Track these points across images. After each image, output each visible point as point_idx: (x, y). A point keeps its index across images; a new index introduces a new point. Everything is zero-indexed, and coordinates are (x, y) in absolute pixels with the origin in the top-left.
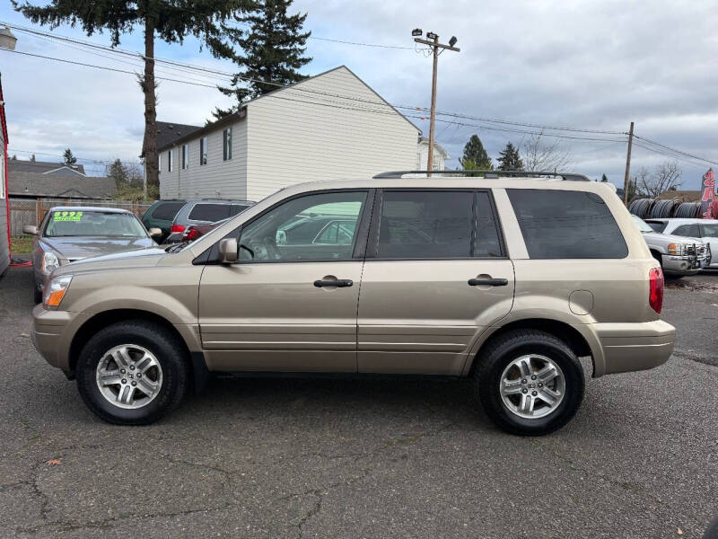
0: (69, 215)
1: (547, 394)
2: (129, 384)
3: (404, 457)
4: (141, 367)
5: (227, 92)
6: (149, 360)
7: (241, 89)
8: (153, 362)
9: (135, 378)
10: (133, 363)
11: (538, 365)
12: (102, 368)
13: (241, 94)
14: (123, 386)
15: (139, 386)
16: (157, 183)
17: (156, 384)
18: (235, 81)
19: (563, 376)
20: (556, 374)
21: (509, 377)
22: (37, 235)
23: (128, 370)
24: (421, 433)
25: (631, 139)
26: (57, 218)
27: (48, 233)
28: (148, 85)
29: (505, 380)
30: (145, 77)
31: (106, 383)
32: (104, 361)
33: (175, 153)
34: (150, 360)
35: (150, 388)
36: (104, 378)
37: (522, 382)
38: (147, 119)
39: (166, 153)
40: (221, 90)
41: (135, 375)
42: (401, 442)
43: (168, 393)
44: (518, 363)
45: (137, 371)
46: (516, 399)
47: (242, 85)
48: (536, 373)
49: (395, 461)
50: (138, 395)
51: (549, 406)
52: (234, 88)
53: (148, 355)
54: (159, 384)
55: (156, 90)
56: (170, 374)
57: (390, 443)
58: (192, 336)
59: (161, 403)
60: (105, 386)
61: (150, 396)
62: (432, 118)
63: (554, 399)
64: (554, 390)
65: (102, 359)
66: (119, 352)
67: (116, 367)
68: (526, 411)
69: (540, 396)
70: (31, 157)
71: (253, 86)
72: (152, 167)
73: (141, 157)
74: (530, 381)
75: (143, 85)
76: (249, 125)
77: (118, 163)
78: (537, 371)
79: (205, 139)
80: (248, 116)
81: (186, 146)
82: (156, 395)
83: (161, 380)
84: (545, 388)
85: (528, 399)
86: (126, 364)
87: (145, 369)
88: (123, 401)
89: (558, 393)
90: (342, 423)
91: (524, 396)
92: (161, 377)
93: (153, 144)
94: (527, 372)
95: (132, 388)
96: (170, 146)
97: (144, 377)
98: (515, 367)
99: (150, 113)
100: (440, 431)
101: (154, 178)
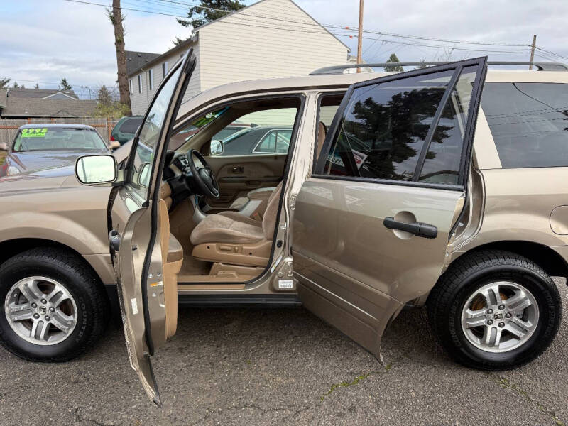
0: (35, 132)
1: (517, 325)
2: (42, 318)
3: (352, 409)
4: (53, 300)
5: (185, 24)
6: (60, 293)
7: (196, 21)
8: (66, 295)
9: (48, 312)
10: (44, 296)
11: (507, 292)
12: (11, 302)
13: (197, 24)
14: (36, 321)
15: (53, 321)
16: (129, 103)
17: (71, 318)
18: (190, 14)
19: (536, 306)
20: (529, 303)
21: (473, 307)
22: (7, 151)
23: (39, 304)
24: (369, 370)
25: (533, 50)
26: (24, 134)
27: (16, 148)
28: (116, 19)
29: (468, 311)
30: (114, 12)
31: (16, 319)
32: (13, 294)
33: (144, 76)
34: (62, 293)
35: (65, 323)
36: (13, 313)
37: (488, 312)
38: (117, 48)
39: (137, 77)
40: (180, 22)
41: (47, 309)
42: (347, 384)
43: (84, 328)
44: (484, 291)
45: (49, 304)
46: (480, 331)
47: (197, 17)
48: (504, 302)
49: (341, 415)
50: (52, 330)
51: (518, 338)
52: (190, 20)
53: (59, 287)
54: (74, 318)
55: (123, 22)
56: (84, 308)
57: (334, 387)
58: (104, 267)
59: (77, 340)
60: (16, 322)
61: (66, 331)
62: (360, 36)
63: (524, 330)
64: (526, 321)
65: (10, 293)
66: (26, 285)
67: (26, 301)
68: (492, 344)
69: (508, 327)
70: (36, 86)
71: (205, 18)
72: (124, 89)
73: (117, 82)
74: (497, 311)
75: (112, 18)
76: (200, 49)
77: (104, 88)
78: (505, 299)
79: (166, 63)
80: (200, 41)
81: (152, 70)
82: (71, 331)
83: (76, 315)
84: (515, 319)
85: (493, 331)
86: (36, 298)
87: (57, 303)
88: (37, 337)
89: (529, 324)
90: (280, 355)
91: (489, 328)
92: (76, 311)
93: (125, 70)
94: (494, 301)
95: (46, 323)
96: (139, 72)
97: (58, 312)
98: (481, 297)
99: (119, 42)
100: (390, 366)
101: (127, 99)
